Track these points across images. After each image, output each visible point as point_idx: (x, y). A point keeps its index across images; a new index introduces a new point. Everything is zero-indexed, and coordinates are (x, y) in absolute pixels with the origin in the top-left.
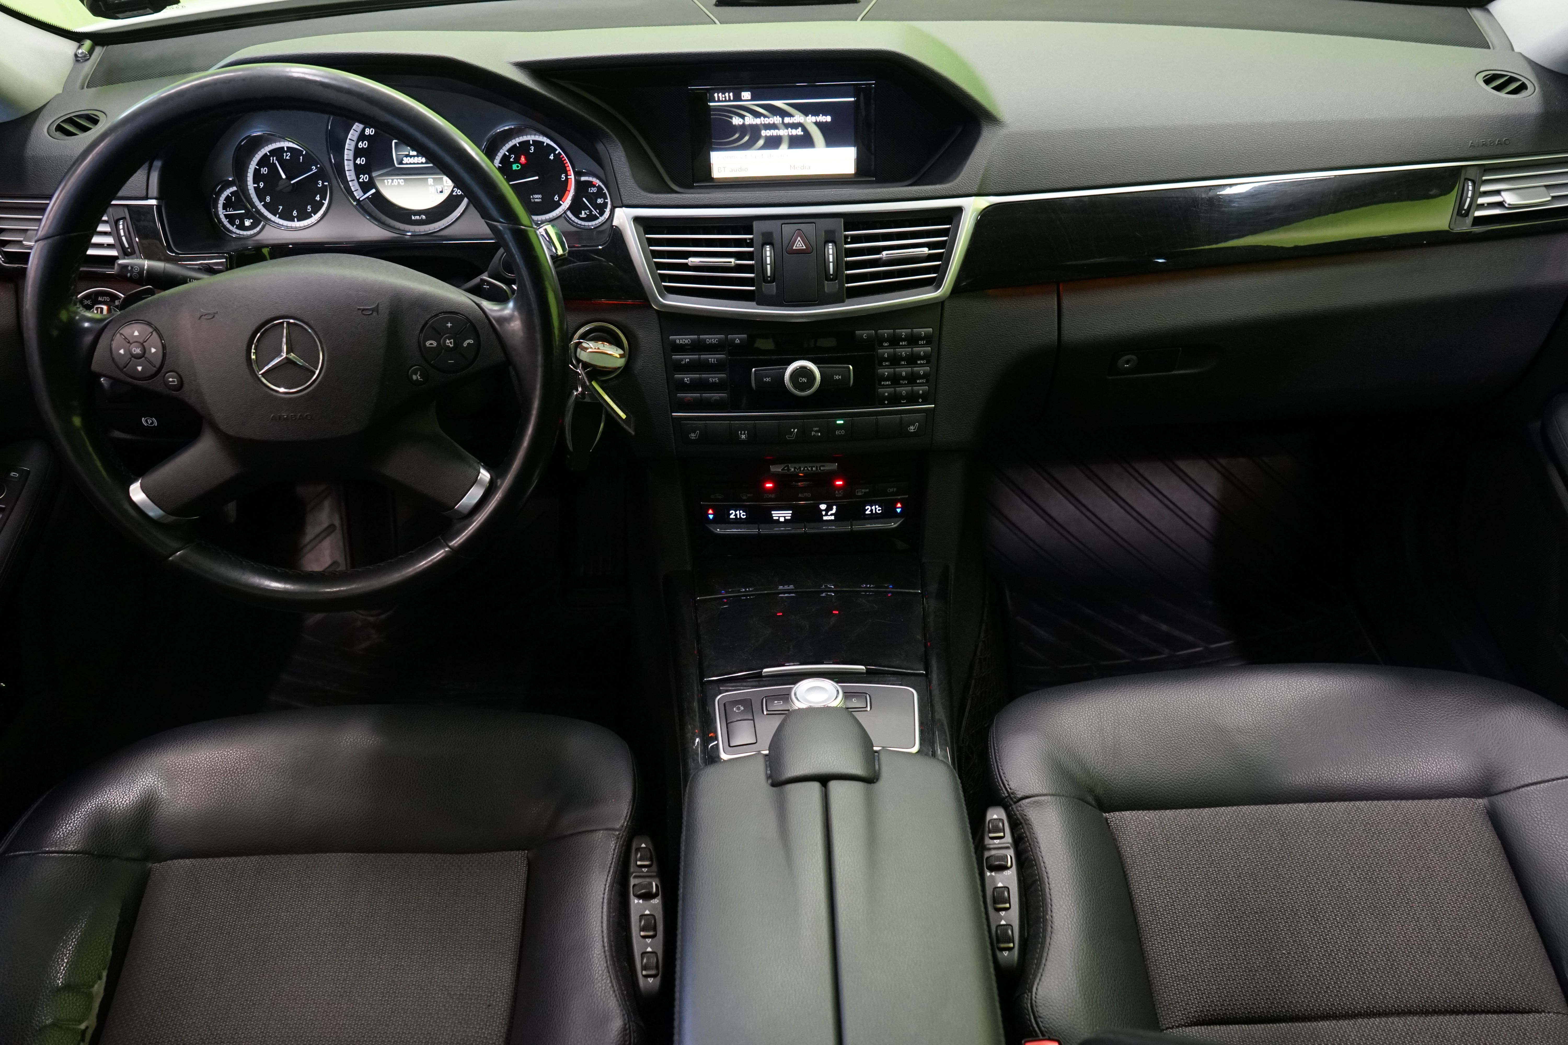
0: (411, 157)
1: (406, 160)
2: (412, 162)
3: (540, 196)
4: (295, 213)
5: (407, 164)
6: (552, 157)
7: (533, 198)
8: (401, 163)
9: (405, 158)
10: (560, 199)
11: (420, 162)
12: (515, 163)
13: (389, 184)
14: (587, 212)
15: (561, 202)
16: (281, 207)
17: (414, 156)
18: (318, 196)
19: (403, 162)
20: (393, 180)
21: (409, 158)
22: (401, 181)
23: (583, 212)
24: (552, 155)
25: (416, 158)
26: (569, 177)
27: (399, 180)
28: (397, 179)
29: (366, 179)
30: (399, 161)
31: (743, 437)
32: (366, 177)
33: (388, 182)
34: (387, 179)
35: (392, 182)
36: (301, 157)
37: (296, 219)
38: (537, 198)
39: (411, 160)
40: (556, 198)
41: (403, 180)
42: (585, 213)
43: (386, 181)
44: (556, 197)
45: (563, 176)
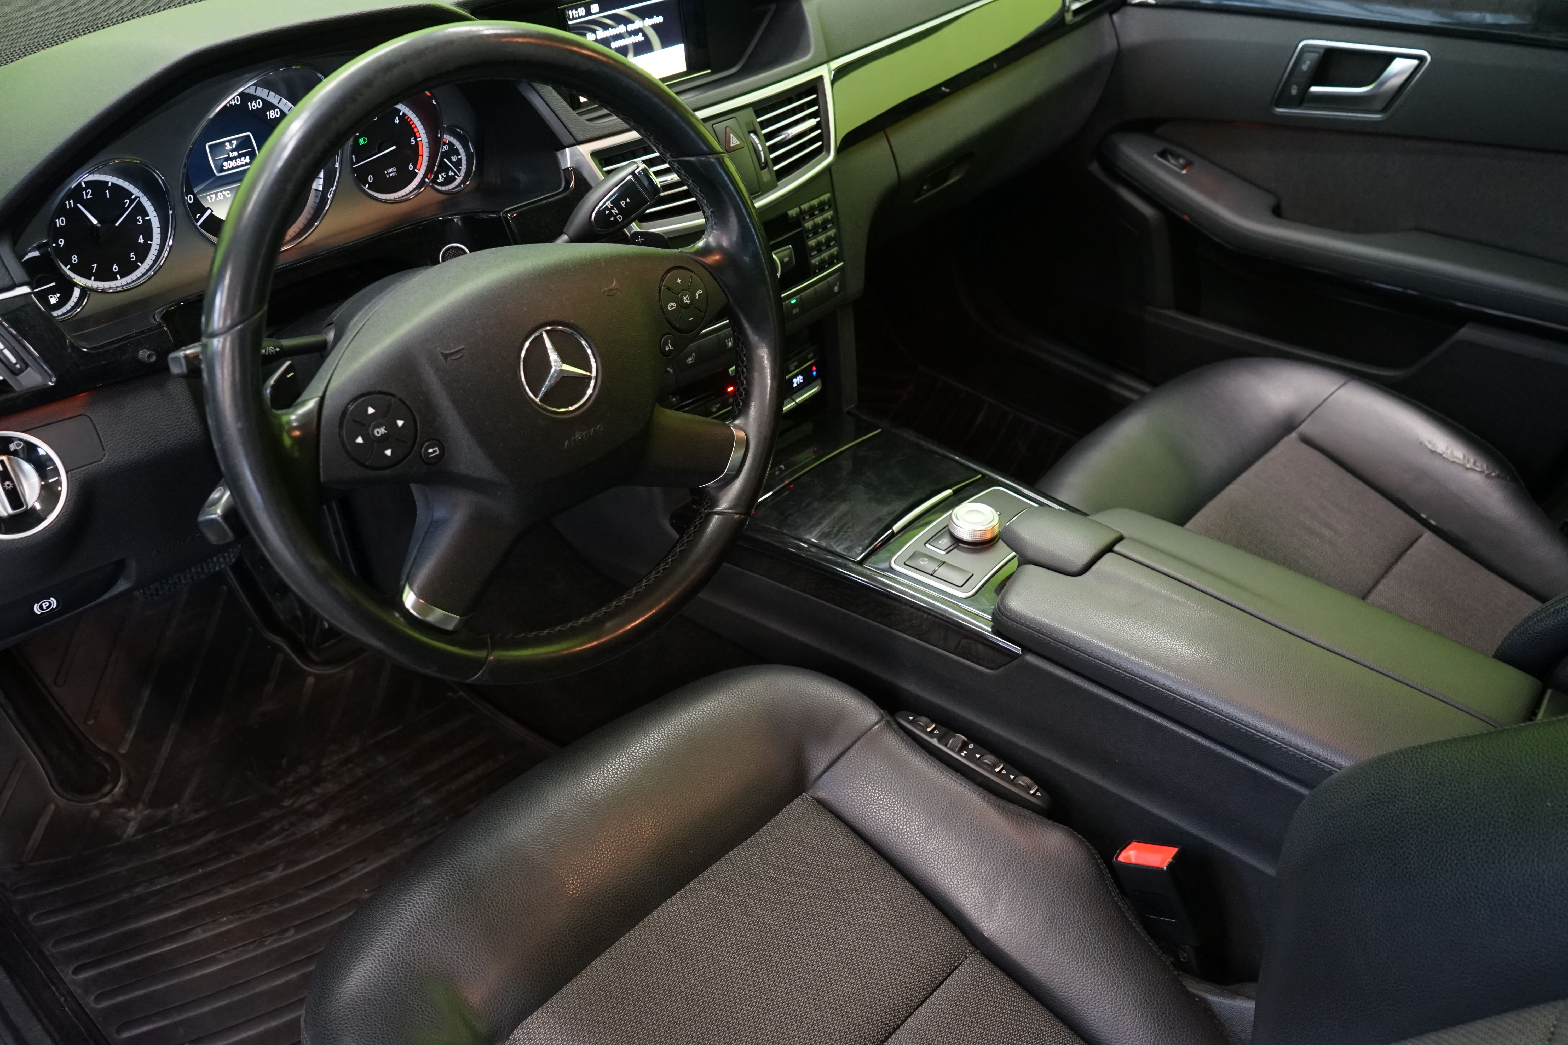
0: (232, 159)
1: (227, 165)
2: (235, 166)
3: (394, 169)
4: (115, 268)
5: (229, 169)
6: (397, 121)
7: (388, 174)
8: (221, 169)
9: (225, 163)
10: (415, 167)
11: (243, 163)
12: (361, 138)
13: (213, 200)
14: (443, 174)
15: (416, 170)
16: (95, 265)
17: (235, 158)
18: (141, 236)
19: (224, 168)
20: (216, 194)
21: (229, 162)
22: (226, 193)
23: (440, 176)
24: (397, 118)
25: (238, 160)
26: (418, 139)
27: (224, 192)
28: (221, 192)
29: (191, 200)
30: (219, 169)
31: (730, 344)
32: (190, 198)
33: (211, 198)
34: (209, 195)
35: (216, 197)
36: (107, 192)
37: (118, 276)
38: (392, 172)
39: (233, 164)
40: (411, 167)
41: (229, 192)
42: (442, 177)
43: (208, 197)
44: (411, 165)
45: (412, 140)
